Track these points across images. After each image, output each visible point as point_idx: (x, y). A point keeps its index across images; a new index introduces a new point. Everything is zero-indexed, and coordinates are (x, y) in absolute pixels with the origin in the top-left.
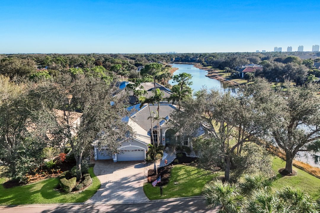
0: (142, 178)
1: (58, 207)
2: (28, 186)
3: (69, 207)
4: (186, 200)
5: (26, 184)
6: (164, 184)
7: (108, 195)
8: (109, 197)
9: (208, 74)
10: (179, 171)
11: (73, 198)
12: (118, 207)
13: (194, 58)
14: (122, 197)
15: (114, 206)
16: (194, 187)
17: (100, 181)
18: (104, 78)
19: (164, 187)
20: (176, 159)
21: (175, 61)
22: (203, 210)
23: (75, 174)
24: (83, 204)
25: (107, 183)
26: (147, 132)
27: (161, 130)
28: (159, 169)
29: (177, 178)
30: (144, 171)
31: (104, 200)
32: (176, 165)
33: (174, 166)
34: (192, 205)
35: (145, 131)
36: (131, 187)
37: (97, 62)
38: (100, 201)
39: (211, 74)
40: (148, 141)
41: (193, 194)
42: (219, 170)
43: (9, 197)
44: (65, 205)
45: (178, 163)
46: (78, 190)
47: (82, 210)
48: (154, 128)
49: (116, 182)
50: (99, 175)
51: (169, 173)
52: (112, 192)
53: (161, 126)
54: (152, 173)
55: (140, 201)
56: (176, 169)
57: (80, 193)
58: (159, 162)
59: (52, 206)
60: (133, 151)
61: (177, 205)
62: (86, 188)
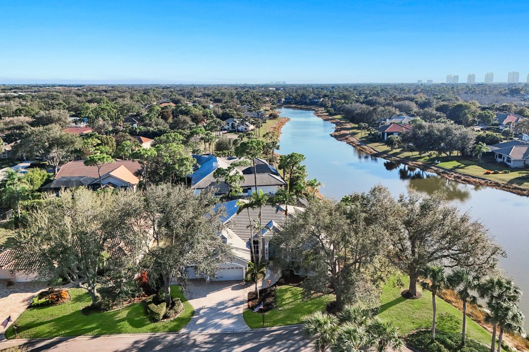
0: (242, 303)
1: (151, 337)
2: (111, 313)
3: (162, 337)
4: (291, 328)
5: (108, 310)
6: (267, 310)
7: (203, 323)
8: (205, 326)
9: (336, 131)
10: (285, 293)
11: (165, 327)
12: (216, 336)
13: (314, 98)
14: (219, 326)
15: (211, 335)
16: (301, 313)
17: (193, 306)
18: (185, 159)
19: (267, 314)
20: (281, 278)
21: (285, 103)
22: (308, 339)
23: (163, 299)
24: (178, 333)
25: (201, 309)
26: (245, 244)
27: (263, 239)
28: (261, 291)
29: (281, 303)
30: (243, 294)
31: (200, 329)
32: (281, 287)
33: (278, 288)
34: (297, 334)
35: (243, 241)
36: (229, 314)
37: (164, 112)
38: (196, 330)
39: (340, 131)
40: (247, 257)
41: (299, 322)
42: (332, 292)
43: (93, 326)
44: (157, 334)
45: (284, 283)
46: (169, 317)
47: (177, 340)
48: (254, 237)
49: (211, 308)
50: (190, 299)
51: (273, 296)
52: (208, 320)
53: (264, 235)
54: (252, 297)
55: (240, 331)
56: (281, 291)
57: (171, 321)
58: (261, 282)
59: (143, 336)
60: (229, 269)
61: (280, 334)
62: (178, 316)
